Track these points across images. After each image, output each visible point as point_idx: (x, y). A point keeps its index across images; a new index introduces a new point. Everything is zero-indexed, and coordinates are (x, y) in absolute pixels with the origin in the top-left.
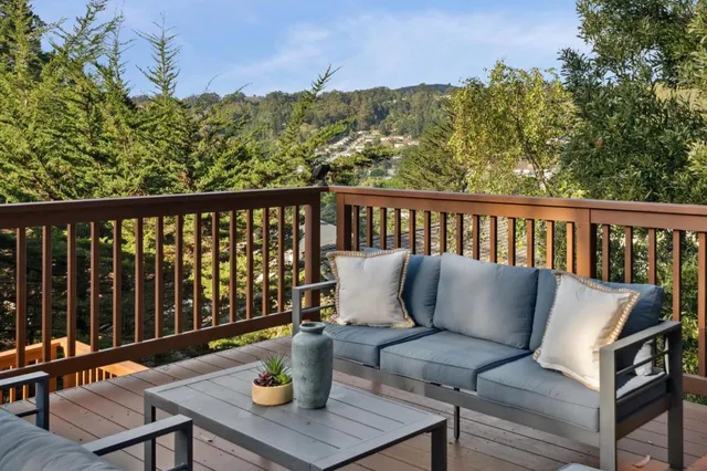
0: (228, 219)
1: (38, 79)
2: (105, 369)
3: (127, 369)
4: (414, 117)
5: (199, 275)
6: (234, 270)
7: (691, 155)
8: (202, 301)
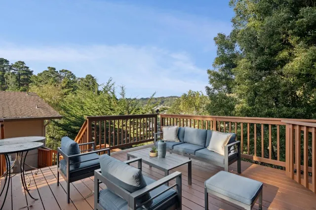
0: (136, 121)
1: (99, 95)
2: (113, 150)
3: (118, 150)
4: (169, 103)
5: (130, 132)
6: (137, 131)
7: (235, 107)
8: (131, 137)
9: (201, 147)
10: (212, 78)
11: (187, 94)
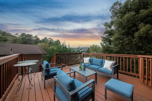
9: (101, 67)
10: (103, 39)
11: (92, 46)
